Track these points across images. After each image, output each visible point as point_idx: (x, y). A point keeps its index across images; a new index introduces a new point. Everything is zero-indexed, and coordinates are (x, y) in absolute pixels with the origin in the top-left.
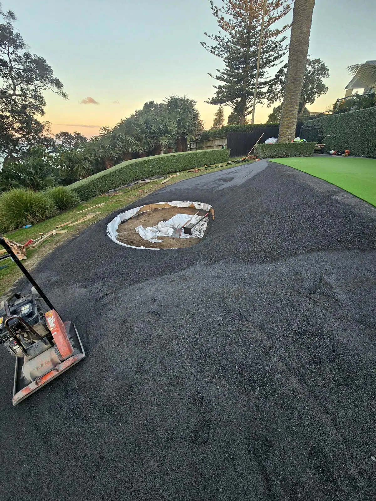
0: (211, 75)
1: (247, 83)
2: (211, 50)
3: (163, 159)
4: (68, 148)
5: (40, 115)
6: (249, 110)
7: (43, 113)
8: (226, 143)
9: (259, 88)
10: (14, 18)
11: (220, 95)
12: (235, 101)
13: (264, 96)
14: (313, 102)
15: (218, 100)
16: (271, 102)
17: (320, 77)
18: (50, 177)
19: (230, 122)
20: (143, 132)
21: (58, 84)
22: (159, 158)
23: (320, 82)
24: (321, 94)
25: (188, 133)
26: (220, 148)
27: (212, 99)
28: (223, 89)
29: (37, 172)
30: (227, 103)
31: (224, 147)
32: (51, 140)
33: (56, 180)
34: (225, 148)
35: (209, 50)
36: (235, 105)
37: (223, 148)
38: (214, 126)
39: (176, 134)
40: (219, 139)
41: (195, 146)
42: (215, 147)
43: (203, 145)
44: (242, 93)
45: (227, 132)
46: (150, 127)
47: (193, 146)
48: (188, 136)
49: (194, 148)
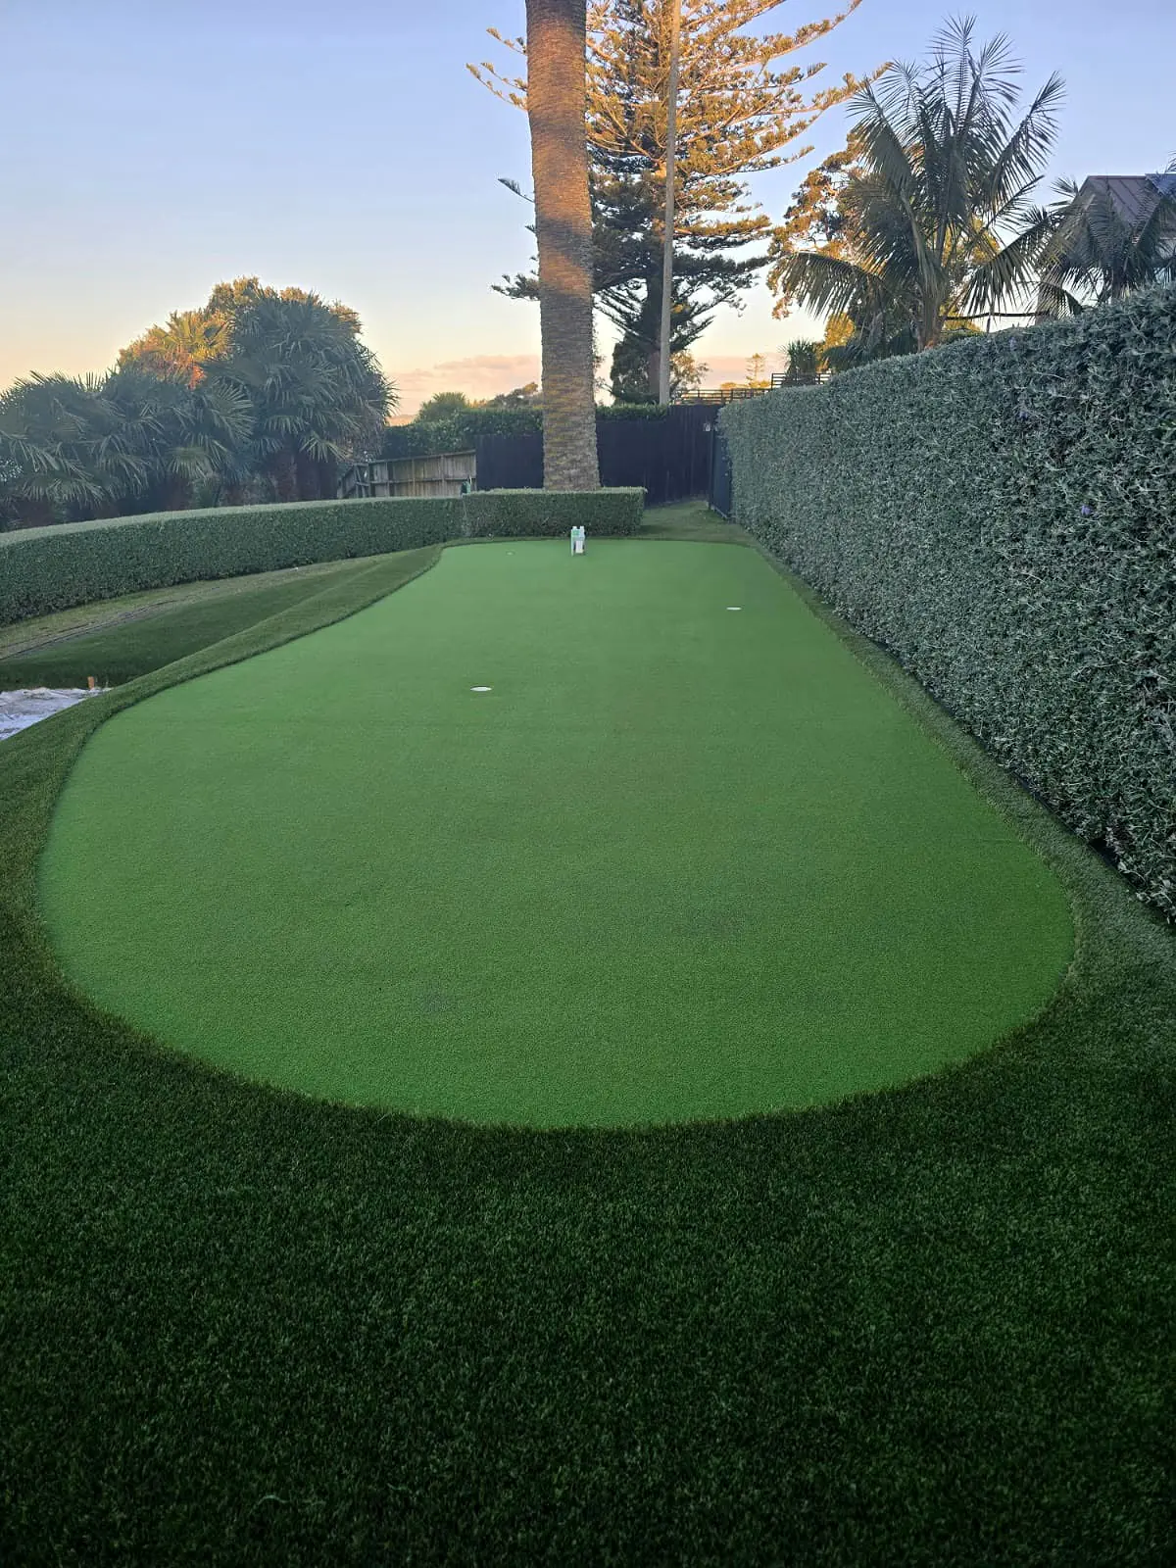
0: (512, 187)
2: (513, 96)
8: (474, 471)
16: (787, 298)
20: (101, 428)
25: (313, 433)
26: (458, 493)
31: (469, 486)
35: (506, 95)
37: (465, 489)
39: (250, 437)
40: (456, 454)
41: (386, 477)
42: (444, 483)
43: (409, 475)
44: (649, 262)
45: (475, 433)
46: (134, 413)
47: (381, 475)
48: (314, 443)
49: (382, 485)
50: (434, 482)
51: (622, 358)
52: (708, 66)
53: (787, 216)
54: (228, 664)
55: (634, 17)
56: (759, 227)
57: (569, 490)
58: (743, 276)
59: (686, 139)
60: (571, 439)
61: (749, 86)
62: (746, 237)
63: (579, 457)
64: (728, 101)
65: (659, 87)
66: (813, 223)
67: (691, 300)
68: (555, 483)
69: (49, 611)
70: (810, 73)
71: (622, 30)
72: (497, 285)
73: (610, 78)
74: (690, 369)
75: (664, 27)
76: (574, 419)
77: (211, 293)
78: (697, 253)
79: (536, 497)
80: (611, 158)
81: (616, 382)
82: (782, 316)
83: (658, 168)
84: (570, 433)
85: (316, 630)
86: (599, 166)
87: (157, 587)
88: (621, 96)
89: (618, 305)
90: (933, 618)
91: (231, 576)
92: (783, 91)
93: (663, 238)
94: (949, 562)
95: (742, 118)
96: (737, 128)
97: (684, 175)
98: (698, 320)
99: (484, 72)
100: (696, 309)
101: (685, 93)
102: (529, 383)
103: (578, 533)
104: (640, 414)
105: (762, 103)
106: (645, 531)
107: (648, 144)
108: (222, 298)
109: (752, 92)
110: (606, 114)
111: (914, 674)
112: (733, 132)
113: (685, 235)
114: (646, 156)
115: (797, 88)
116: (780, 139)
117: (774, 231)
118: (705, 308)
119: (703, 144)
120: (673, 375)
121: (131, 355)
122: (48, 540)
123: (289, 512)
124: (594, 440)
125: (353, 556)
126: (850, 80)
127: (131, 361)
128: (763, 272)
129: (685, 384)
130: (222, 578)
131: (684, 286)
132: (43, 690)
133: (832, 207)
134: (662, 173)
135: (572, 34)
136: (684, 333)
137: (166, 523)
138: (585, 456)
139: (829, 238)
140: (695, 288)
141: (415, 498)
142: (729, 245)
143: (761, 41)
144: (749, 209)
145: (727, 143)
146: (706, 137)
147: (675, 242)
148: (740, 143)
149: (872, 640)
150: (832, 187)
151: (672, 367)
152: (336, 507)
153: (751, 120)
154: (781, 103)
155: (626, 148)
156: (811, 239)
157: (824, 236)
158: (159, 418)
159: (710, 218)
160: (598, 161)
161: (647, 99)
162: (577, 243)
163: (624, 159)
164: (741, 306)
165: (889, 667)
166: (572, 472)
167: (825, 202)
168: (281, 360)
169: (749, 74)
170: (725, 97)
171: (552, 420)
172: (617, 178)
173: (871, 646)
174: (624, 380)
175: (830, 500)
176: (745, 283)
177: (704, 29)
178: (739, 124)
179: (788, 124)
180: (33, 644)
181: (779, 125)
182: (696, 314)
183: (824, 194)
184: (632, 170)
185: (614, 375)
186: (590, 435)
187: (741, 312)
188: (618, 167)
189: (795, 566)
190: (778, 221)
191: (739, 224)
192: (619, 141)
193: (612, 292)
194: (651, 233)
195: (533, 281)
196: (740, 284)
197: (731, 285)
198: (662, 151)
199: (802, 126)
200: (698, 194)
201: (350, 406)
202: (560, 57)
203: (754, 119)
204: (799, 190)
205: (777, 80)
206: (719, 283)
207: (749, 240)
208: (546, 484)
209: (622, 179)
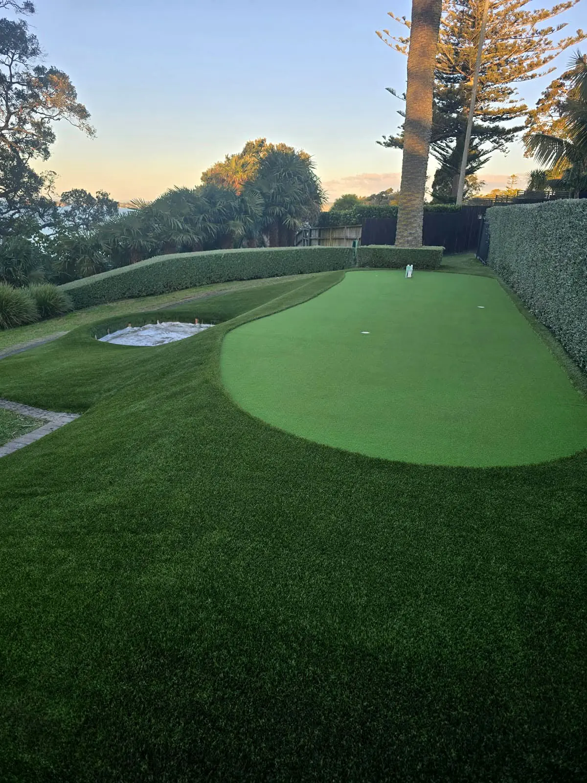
0: (392, 92)
2: (397, 46)
4: (80, 218)
5: (40, 158)
7: (47, 154)
8: (360, 235)
10: (32, 11)
12: (442, 144)
18: (39, 272)
20: (200, 210)
21: (82, 113)
25: (289, 215)
27: (392, 137)
29: (19, 262)
31: (357, 242)
32: (52, 205)
33: (46, 276)
34: (358, 245)
35: (394, 46)
37: (354, 243)
39: (261, 216)
40: (353, 226)
41: (317, 236)
42: (345, 240)
43: (328, 235)
44: (459, 129)
45: (363, 216)
46: (215, 204)
47: (315, 235)
48: (289, 220)
49: (315, 239)
50: (340, 239)
51: (439, 177)
52: (502, 27)
53: (538, 104)
54: (266, 316)
55: (464, 4)
56: (521, 111)
57: (407, 247)
58: (509, 136)
59: (485, 65)
60: (411, 223)
61: (523, 36)
62: (513, 115)
63: (414, 231)
64: (510, 46)
65: (474, 40)
66: (552, 108)
67: (480, 148)
68: (400, 243)
69: (175, 290)
70: (559, 29)
71: (457, 11)
72: (379, 141)
73: (448, 35)
74: (475, 183)
75: (480, 8)
76: (413, 213)
77: (244, 146)
78: (486, 124)
79: (391, 250)
80: (445, 76)
81: (435, 190)
82: (529, 156)
83: (469, 80)
84: (409, 220)
85: (296, 305)
86: (438, 80)
87: (218, 282)
88: (453, 44)
89: (440, 151)
90: (569, 316)
91: (249, 279)
92: (542, 39)
93: (467, 117)
94: (577, 292)
95: (518, 54)
96: (515, 59)
97: (483, 84)
98: (482, 158)
99: (384, 35)
100: (482, 153)
101: (488, 41)
102: (389, 188)
103: (410, 268)
104: (446, 209)
105: (530, 45)
106: (442, 268)
107: (465, 68)
108: (249, 149)
109: (525, 40)
110: (444, 54)
111: (560, 341)
112: (512, 61)
113: (480, 115)
114: (463, 74)
115: (549, 37)
116: (538, 65)
117: (529, 113)
118: (487, 152)
119: (495, 68)
120: (465, 187)
121: (207, 175)
122: (178, 260)
123: (276, 252)
124: (421, 224)
125: (302, 273)
126: (581, 33)
127: (206, 177)
128: (521, 134)
129: (471, 191)
130: (244, 280)
131: (477, 141)
132: (178, 323)
133: (563, 99)
134: (471, 83)
135: (432, 33)
136: (474, 165)
137: (225, 254)
138: (417, 231)
139: (561, 115)
140: (483, 142)
141: (330, 247)
142: (503, 119)
143: (532, 13)
144: (516, 101)
145: (508, 67)
146: (496, 64)
147: (474, 118)
148: (515, 67)
149: (544, 325)
150: (565, 88)
151: (466, 182)
152: (296, 250)
153: (522, 55)
154: (540, 45)
155: (453, 71)
156: (550, 116)
157: (558, 114)
158: (225, 207)
159: (494, 106)
160: (438, 78)
161: (467, 45)
162: (424, 131)
163: (452, 76)
164: (507, 151)
165: (550, 338)
166: (409, 238)
167: (560, 96)
168: (278, 181)
169: (523, 30)
170: (509, 43)
171: (402, 214)
172: (447, 86)
173: (544, 328)
174: (439, 189)
175: (533, 260)
176: (511, 139)
177: (501, 8)
178: (515, 57)
179: (542, 57)
180: (171, 303)
181: (538, 57)
182: (482, 155)
183: (560, 92)
184: (455, 82)
185: (434, 186)
186: (420, 222)
187: (506, 154)
188: (448, 80)
189: (514, 289)
190: (532, 107)
191: (510, 109)
192: (450, 68)
193: (438, 144)
194: (461, 114)
195: (397, 139)
196: (507, 140)
197: (502, 141)
198: (472, 72)
199: (551, 58)
200: (490, 93)
201: (306, 202)
202: (425, 44)
203: (525, 54)
204: (545, 90)
205: (540, 33)
206: (496, 140)
207: (515, 117)
208: (396, 243)
209: (449, 86)
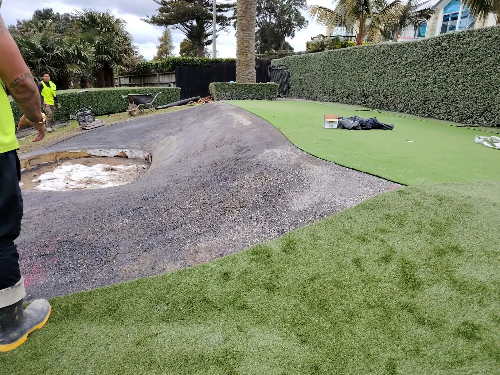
1: (204, 3)
3: (73, 95)
6: (210, 38)
8: (174, 79)
9: (221, 11)
11: (164, 13)
12: (188, 24)
13: (228, 22)
14: (293, 36)
15: (162, 20)
17: (298, 7)
19: (184, 52)
22: (67, 94)
23: (297, 14)
24: (301, 28)
26: (166, 87)
27: (153, 17)
28: (168, 5)
30: (176, 25)
31: (172, 85)
34: (173, 87)
36: (188, 29)
37: (170, 86)
38: (158, 55)
39: (94, 62)
40: (164, 73)
41: (127, 82)
42: (158, 84)
43: (140, 81)
44: (197, 14)
45: (175, 65)
49: (125, 85)
56: (234, 6)
131: (209, 24)
158: (62, 52)
191: (227, 4)
193: (185, 24)
201: (126, 53)
